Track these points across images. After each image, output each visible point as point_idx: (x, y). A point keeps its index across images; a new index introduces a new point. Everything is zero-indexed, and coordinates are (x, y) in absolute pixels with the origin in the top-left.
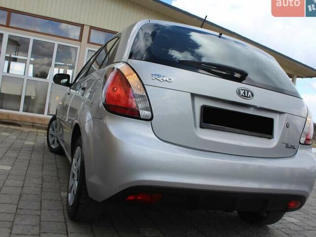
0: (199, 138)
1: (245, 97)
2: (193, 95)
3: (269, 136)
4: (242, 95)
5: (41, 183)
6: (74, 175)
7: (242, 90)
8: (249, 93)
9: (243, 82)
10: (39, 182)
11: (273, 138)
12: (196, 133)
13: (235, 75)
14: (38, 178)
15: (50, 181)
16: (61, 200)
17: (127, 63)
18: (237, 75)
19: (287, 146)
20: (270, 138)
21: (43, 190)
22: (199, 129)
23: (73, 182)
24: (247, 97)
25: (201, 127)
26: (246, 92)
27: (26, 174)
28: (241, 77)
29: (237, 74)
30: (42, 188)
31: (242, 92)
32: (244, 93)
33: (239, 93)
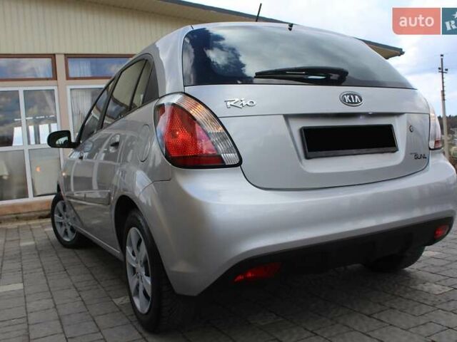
0: (308, 173)
1: (351, 103)
2: (287, 117)
3: (392, 149)
4: (349, 102)
5: (78, 295)
6: (134, 269)
7: (347, 95)
8: (356, 97)
9: (343, 84)
10: (73, 293)
11: (397, 150)
12: (302, 167)
13: (331, 78)
14: (70, 289)
15: (88, 288)
16: (121, 310)
17: (184, 93)
18: (334, 77)
19: (417, 158)
20: (394, 152)
21: (87, 303)
22: (304, 161)
23: (137, 279)
24: (355, 103)
25: (307, 158)
26: (352, 97)
27: (49, 288)
28: (339, 78)
29: (334, 75)
30: (82, 300)
31: (347, 98)
32: (350, 98)
33: (344, 101)
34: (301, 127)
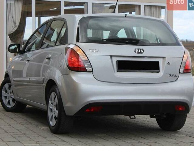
2: (111, 56)
4: (137, 52)
7: (137, 49)
8: (142, 50)
9: (138, 44)
16: (43, 130)
17: (76, 45)
20: (158, 72)
22: (116, 73)
24: (140, 52)
31: (137, 51)
32: (138, 51)
34: (117, 60)
